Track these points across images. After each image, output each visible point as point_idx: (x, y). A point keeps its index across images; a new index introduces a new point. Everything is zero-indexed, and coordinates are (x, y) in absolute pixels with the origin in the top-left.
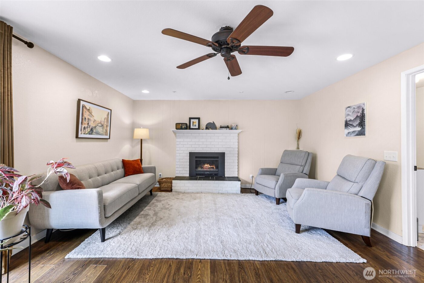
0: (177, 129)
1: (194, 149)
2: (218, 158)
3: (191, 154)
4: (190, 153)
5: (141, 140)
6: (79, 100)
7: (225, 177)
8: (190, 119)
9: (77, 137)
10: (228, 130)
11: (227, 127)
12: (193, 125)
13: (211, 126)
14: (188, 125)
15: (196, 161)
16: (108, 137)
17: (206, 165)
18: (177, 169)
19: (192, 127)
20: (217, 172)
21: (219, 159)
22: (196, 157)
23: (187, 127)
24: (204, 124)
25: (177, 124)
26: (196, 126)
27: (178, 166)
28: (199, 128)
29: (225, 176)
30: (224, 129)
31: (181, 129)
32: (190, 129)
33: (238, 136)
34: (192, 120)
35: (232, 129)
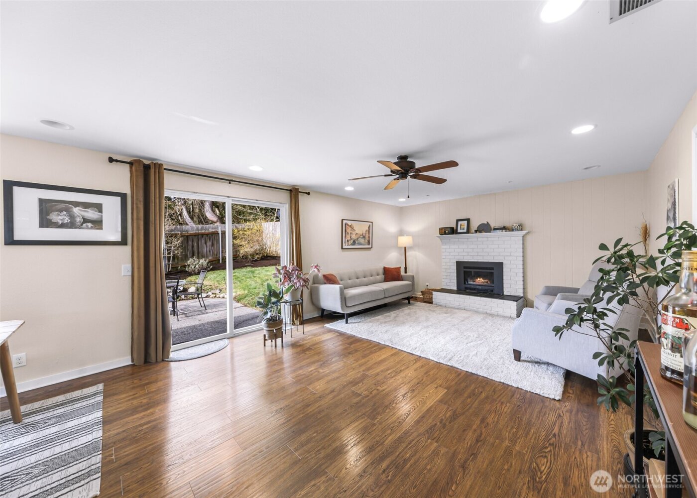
0: (441, 235)
1: (462, 257)
2: (492, 269)
3: (459, 264)
4: (457, 262)
5: (405, 248)
6: (342, 220)
7: (503, 295)
8: (458, 221)
9: (342, 248)
10: (504, 233)
11: (504, 228)
12: (461, 228)
13: (484, 228)
14: (455, 229)
15: (464, 271)
16: (370, 246)
17: (479, 279)
18: (443, 280)
19: (459, 231)
20: (493, 288)
21: (495, 272)
22: (465, 268)
23: (453, 231)
24: (474, 225)
25: (440, 229)
26: (464, 229)
27: (444, 277)
28: (468, 232)
29: (505, 294)
30: (498, 231)
31: (445, 234)
32: (457, 233)
33: (523, 240)
34: (460, 223)
35: (512, 230)
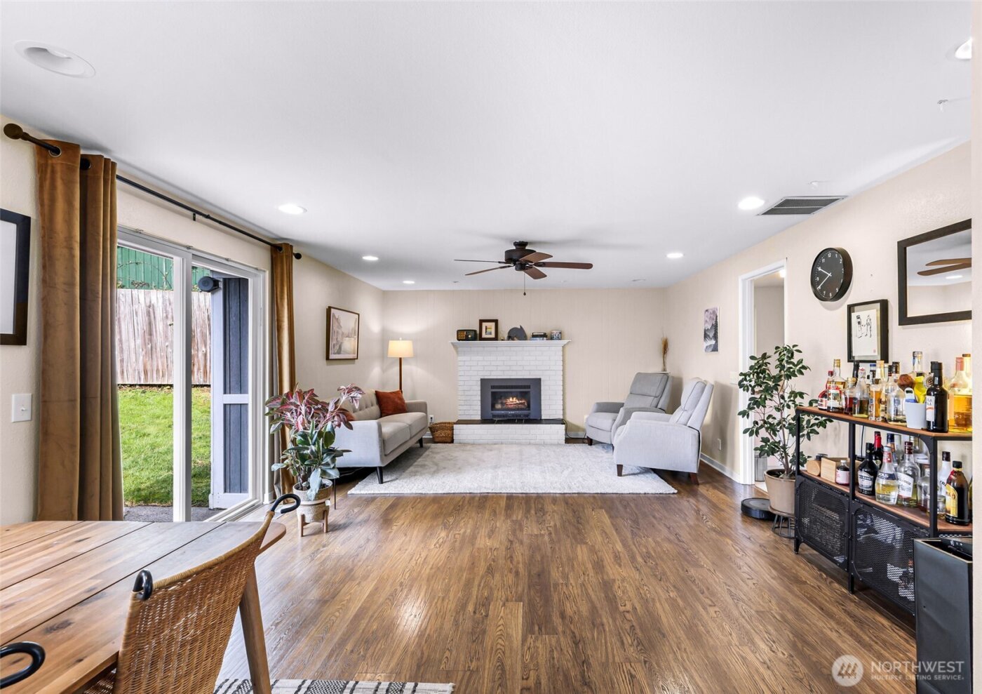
0: (459, 340)
1: (488, 373)
2: (529, 387)
3: (484, 382)
4: (482, 380)
6: (329, 308)
7: (541, 418)
8: (481, 321)
9: (328, 358)
10: (544, 341)
11: (544, 336)
12: (486, 332)
13: (517, 334)
14: (478, 332)
15: (493, 393)
16: (354, 356)
17: (511, 399)
18: (461, 408)
19: (484, 335)
20: (528, 412)
21: (532, 391)
22: (493, 387)
23: (476, 336)
24: (504, 330)
25: (459, 332)
26: (491, 334)
27: (462, 403)
28: (496, 338)
30: (538, 338)
31: (467, 339)
32: (482, 339)
33: (563, 351)
34: (484, 324)
35: (552, 338)
